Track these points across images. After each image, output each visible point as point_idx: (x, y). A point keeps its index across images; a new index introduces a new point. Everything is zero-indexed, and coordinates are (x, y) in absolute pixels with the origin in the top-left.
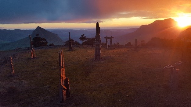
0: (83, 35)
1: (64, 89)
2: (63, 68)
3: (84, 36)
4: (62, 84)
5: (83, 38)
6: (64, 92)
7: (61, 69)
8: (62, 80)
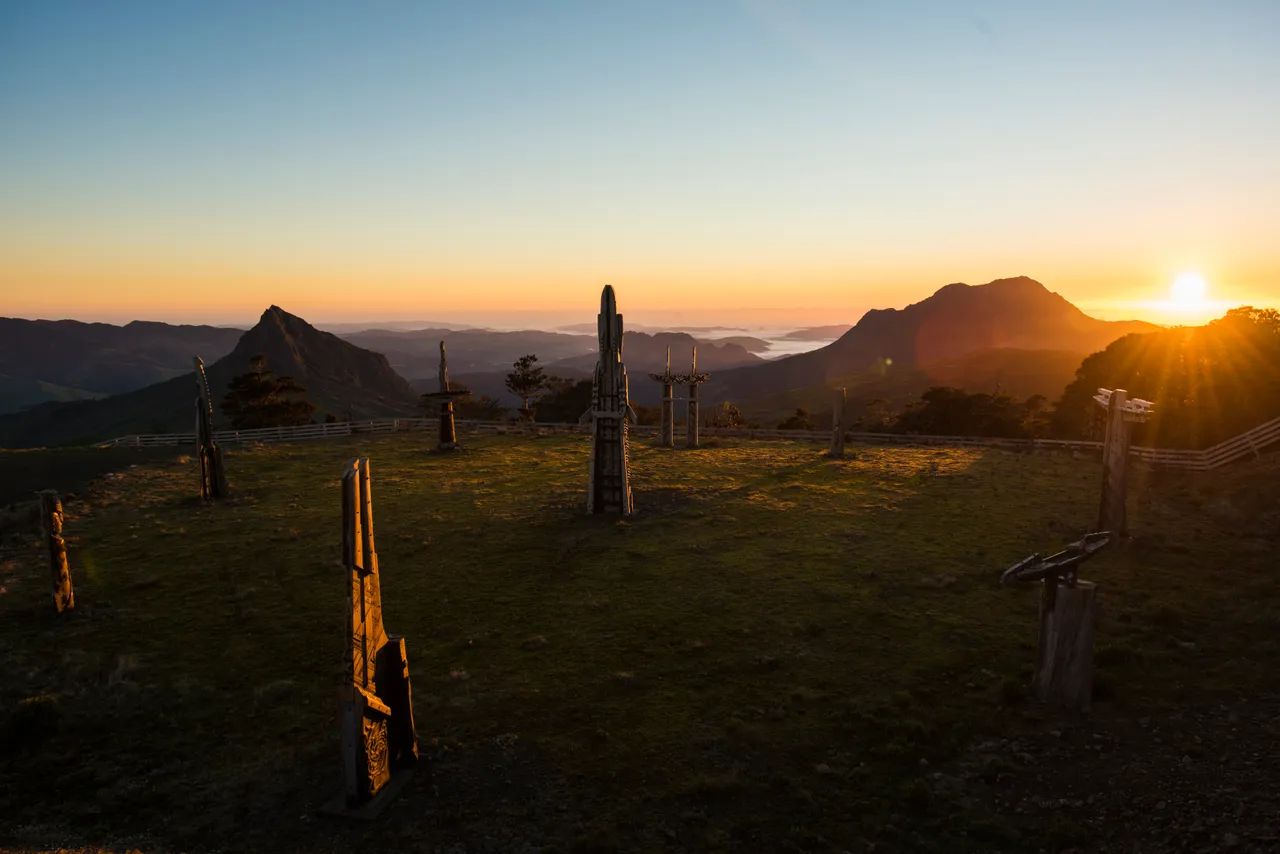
0: (525, 362)
1: (376, 715)
2: (367, 580)
3: (534, 365)
4: (358, 678)
5: (524, 377)
6: (375, 735)
7: (356, 585)
8: (357, 655)
